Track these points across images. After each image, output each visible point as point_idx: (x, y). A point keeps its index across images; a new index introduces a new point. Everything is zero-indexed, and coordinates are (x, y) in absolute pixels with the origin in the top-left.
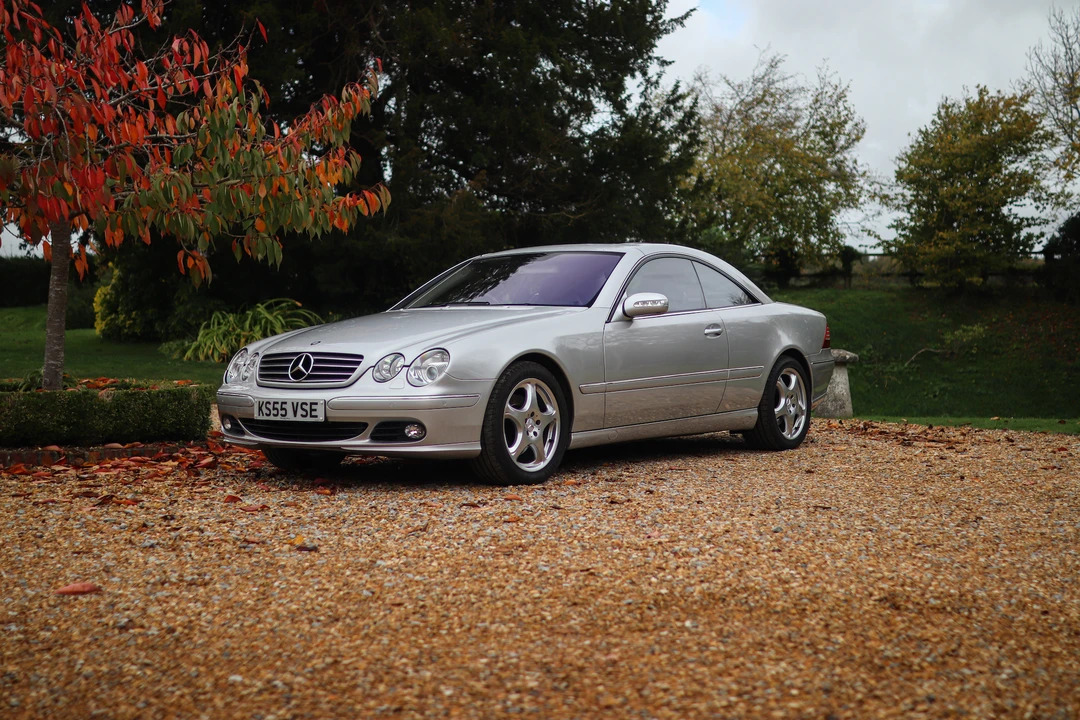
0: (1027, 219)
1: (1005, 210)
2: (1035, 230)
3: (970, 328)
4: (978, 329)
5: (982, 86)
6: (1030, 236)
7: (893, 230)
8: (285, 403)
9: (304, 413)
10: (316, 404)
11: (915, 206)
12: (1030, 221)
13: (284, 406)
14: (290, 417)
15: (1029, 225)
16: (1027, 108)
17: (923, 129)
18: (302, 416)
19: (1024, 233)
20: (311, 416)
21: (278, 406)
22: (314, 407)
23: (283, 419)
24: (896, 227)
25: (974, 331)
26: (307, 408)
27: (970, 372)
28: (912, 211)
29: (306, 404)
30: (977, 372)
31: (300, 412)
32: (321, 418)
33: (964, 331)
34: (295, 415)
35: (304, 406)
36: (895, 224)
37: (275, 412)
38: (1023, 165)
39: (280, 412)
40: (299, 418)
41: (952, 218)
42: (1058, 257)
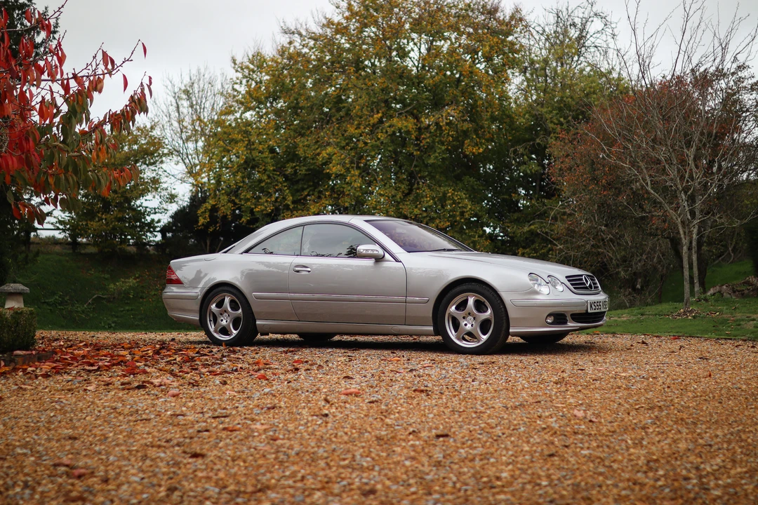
0: (155, 209)
1: (138, 203)
3: (127, 280)
4: (132, 282)
6: (153, 220)
12: (157, 210)
15: (155, 213)
16: (154, 133)
19: (149, 219)
25: (129, 282)
27: (128, 310)
30: (132, 310)
33: (123, 282)
38: (149, 173)
39: (599, 307)
41: (107, 205)
42: (169, 235)
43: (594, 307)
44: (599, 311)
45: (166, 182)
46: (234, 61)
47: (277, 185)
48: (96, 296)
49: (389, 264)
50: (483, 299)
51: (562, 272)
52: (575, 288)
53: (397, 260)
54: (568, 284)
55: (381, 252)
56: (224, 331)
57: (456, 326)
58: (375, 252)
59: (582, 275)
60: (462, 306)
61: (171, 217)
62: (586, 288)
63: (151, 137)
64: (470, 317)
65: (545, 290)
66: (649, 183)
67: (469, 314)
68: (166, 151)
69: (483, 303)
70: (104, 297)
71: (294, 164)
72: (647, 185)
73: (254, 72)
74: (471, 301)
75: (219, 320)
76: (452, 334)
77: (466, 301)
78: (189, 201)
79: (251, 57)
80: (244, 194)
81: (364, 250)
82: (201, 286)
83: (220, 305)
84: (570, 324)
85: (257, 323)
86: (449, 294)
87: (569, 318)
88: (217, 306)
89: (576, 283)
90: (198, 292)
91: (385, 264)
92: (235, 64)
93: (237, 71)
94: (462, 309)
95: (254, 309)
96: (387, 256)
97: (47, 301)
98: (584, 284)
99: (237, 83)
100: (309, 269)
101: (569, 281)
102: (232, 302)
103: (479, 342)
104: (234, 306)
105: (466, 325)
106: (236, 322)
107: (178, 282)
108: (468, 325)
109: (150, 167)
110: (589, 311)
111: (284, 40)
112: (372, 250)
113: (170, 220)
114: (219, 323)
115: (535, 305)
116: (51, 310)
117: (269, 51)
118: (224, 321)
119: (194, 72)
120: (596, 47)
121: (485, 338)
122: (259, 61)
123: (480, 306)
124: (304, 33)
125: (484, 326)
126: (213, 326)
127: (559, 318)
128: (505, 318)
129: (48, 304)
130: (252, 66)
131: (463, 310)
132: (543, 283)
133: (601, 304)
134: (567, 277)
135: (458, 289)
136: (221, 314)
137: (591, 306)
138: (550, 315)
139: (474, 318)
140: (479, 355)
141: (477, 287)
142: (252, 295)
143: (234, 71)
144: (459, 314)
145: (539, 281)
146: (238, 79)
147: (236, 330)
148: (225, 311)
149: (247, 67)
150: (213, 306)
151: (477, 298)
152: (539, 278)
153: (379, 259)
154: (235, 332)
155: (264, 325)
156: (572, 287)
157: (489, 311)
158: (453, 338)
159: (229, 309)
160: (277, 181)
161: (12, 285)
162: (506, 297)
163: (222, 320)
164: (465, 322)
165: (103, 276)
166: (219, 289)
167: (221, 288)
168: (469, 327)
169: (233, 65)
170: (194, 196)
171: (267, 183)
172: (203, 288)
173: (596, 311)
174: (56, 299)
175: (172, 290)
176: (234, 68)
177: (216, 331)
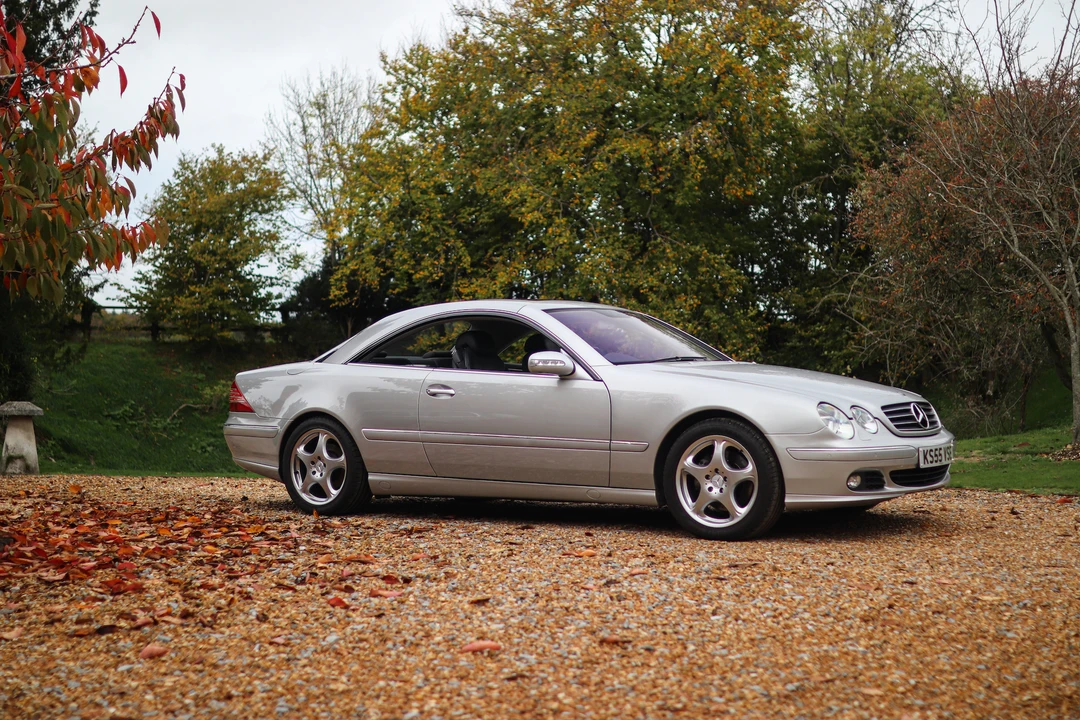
0: (271, 278)
1: (247, 268)
2: (275, 291)
5: (217, 145)
6: (269, 295)
7: (136, 283)
11: (160, 260)
12: (274, 281)
13: (940, 452)
14: (944, 461)
15: (272, 285)
16: (269, 166)
17: (167, 184)
19: (263, 292)
21: (937, 453)
24: (140, 281)
28: (157, 264)
33: (224, 386)
34: (946, 458)
36: (140, 276)
37: (935, 459)
38: (262, 225)
41: (201, 273)
42: (293, 315)
43: (929, 459)
44: (938, 464)
45: (288, 238)
46: (383, 58)
47: (447, 241)
48: (184, 406)
49: (583, 384)
50: (739, 446)
51: (875, 397)
52: (897, 426)
53: (596, 378)
54: (886, 419)
55: (569, 363)
56: (318, 490)
57: (695, 491)
58: (558, 364)
59: (909, 404)
60: (704, 456)
61: (296, 289)
62: (917, 425)
63: (264, 171)
64: (717, 476)
65: (845, 430)
66: (1016, 240)
67: (716, 471)
68: (286, 192)
69: (740, 453)
70: (197, 406)
71: (473, 209)
72: (1013, 245)
73: (413, 74)
74: (719, 449)
75: (309, 472)
76: (687, 504)
77: (710, 450)
78: (321, 264)
79: (408, 52)
80: (400, 252)
81: (540, 361)
82: (281, 416)
83: (311, 447)
84: (888, 489)
85: (370, 478)
86: (682, 437)
87: (886, 478)
88: (306, 449)
89: (900, 419)
90: (277, 424)
91: (577, 384)
92: (386, 63)
93: (388, 73)
94: (704, 461)
95: (365, 456)
96: (580, 371)
97: (112, 413)
98: (912, 418)
99: (388, 91)
100: (452, 392)
101: (887, 414)
102: (330, 443)
103: (733, 519)
104: (333, 450)
105: (710, 489)
106: (336, 476)
107: (246, 409)
108: (714, 489)
109: (263, 215)
110: (922, 465)
111: (457, 25)
112: (555, 361)
113: (294, 293)
114: (310, 476)
115: (829, 457)
116: (117, 426)
117: (436, 43)
118: (318, 474)
119: (327, 75)
120: (924, 30)
121: (742, 511)
122: (420, 57)
123: (734, 458)
124: (487, 15)
125: (742, 492)
126: (300, 482)
127: (871, 479)
128: (776, 479)
129: (114, 418)
130: (410, 66)
131: (706, 464)
132: (843, 419)
133: (942, 452)
134: (883, 408)
135: (696, 428)
136: (313, 463)
137: (925, 458)
138: (854, 474)
139: (725, 479)
140: (733, 541)
141: (730, 425)
142: (361, 433)
143: (385, 73)
144: (699, 471)
145: (836, 415)
146: (389, 84)
147: (336, 488)
148: (319, 458)
149: (404, 68)
150: (301, 449)
151: (729, 445)
152: (836, 411)
153: (566, 376)
154: (334, 493)
155: (380, 482)
156: (891, 425)
157: (750, 467)
158: (689, 511)
159: (326, 455)
160: (448, 234)
161: (15, 403)
162: (779, 443)
163: (314, 473)
164: (710, 485)
165: (195, 375)
166: (310, 421)
167: (311, 421)
168: (716, 492)
169: (382, 64)
170: (329, 258)
171: (433, 238)
172: (284, 419)
173: (934, 465)
174: (126, 411)
175: (240, 422)
176: (384, 68)
177: (304, 491)
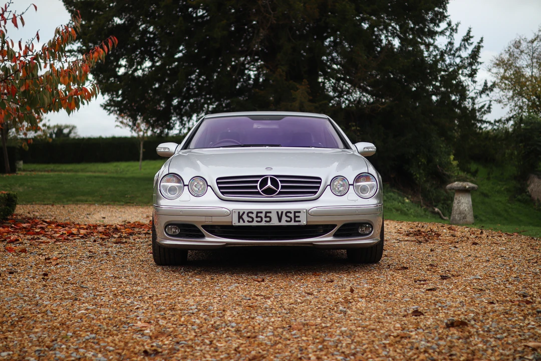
8: (270, 212)
9: (289, 219)
10: (300, 212)
13: (268, 215)
14: (275, 222)
18: (287, 221)
20: (295, 221)
21: (263, 215)
22: (297, 214)
23: (267, 224)
26: (292, 215)
29: (291, 213)
31: (284, 218)
32: (304, 222)
34: (280, 220)
35: (288, 214)
37: (259, 219)
39: (264, 219)
40: (283, 223)
43: (245, 218)
44: (263, 224)
52: (222, 193)
54: (216, 187)
59: (261, 177)
62: (258, 193)
84: (208, 239)
87: (201, 230)
89: (235, 187)
98: (256, 187)
101: (220, 183)
127: (188, 229)
133: (274, 217)
134: (219, 179)
137: (240, 218)
152: (179, 180)
156: (218, 191)
